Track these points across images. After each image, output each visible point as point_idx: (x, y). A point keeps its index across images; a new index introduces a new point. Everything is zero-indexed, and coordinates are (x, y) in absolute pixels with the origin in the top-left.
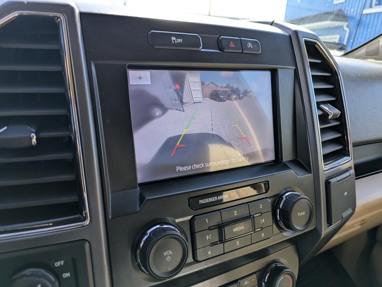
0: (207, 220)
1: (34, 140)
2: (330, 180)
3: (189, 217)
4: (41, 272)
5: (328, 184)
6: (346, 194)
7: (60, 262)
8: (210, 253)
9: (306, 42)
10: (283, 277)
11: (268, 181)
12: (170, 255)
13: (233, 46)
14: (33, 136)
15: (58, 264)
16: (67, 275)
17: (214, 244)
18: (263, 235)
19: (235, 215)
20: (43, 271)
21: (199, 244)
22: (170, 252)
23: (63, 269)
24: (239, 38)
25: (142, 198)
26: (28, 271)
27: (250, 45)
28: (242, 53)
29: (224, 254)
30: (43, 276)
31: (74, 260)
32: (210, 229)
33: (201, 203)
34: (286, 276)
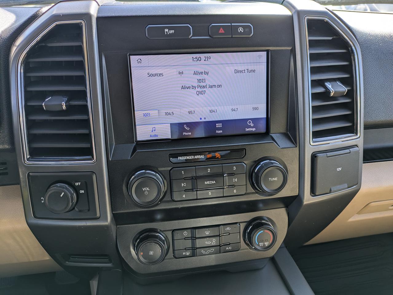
0: (183, 172)
1: (64, 107)
2: (318, 155)
3: (169, 168)
4: (65, 186)
5: (314, 157)
6: (339, 169)
8: (184, 197)
10: (262, 231)
11: (245, 149)
12: (147, 191)
13: (223, 32)
14: (63, 104)
15: (77, 184)
16: (82, 192)
17: (186, 190)
18: (235, 191)
19: (208, 171)
20: (67, 186)
21: (175, 188)
22: (148, 189)
23: (80, 188)
24: (230, 24)
25: (134, 150)
26: (58, 185)
27: (241, 30)
28: (232, 37)
29: (197, 199)
30: (66, 188)
31: (86, 184)
32: (185, 179)
33: (179, 159)
34: (265, 231)
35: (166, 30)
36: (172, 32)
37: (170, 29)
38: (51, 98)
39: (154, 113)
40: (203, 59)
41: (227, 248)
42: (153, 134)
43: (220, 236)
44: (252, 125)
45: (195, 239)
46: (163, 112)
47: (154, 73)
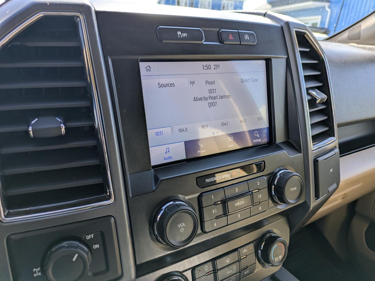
0: (212, 196)
1: (63, 130)
2: (318, 159)
3: (198, 194)
4: (76, 244)
5: (316, 162)
6: (331, 170)
7: (90, 235)
8: (216, 225)
9: (296, 32)
10: (276, 245)
11: (264, 161)
12: (183, 227)
13: (232, 38)
14: (62, 127)
15: (88, 237)
16: (97, 246)
17: (217, 218)
18: (260, 208)
19: (236, 191)
20: (77, 243)
21: (206, 217)
22: (184, 225)
23: (94, 241)
24: (237, 31)
25: (156, 179)
26: (65, 244)
27: (247, 37)
28: (240, 44)
29: (227, 225)
30: (78, 247)
31: (102, 234)
32: (215, 204)
33: (207, 181)
34: (279, 244)
35: (179, 33)
36: (185, 35)
37: (183, 31)
38: (37, 119)
39: (167, 131)
40: (213, 67)
41: (245, 273)
42: (167, 156)
43: (239, 262)
44: (258, 136)
45: (217, 272)
46: (177, 128)
47: (165, 83)
